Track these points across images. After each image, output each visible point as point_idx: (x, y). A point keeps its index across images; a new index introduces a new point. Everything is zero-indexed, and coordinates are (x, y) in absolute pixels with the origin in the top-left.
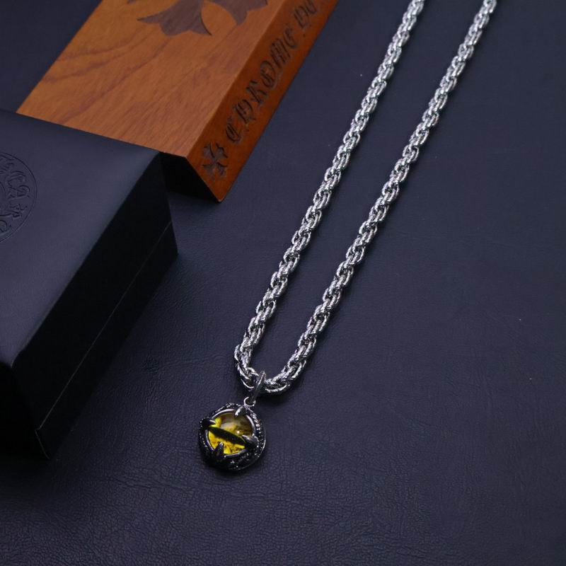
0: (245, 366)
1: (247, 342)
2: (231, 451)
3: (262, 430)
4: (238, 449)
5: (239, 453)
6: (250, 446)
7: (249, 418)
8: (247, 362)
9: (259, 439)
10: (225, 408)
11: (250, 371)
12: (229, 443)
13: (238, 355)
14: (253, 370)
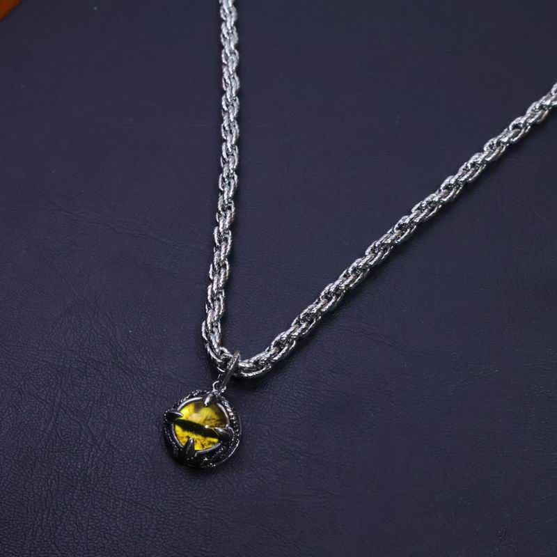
0: (216, 346)
1: (212, 316)
2: (203, 446)
3: (237, 419)
4: (210, 443)
5: (212, 447)
6: (224, 439)
7: (220, 406)
8: (218, 341)
9: (235, 429)
10: (192, 397)
11: (222, 352)
12: (200, 437)
13: (207, 334)
14: (226, 350)
